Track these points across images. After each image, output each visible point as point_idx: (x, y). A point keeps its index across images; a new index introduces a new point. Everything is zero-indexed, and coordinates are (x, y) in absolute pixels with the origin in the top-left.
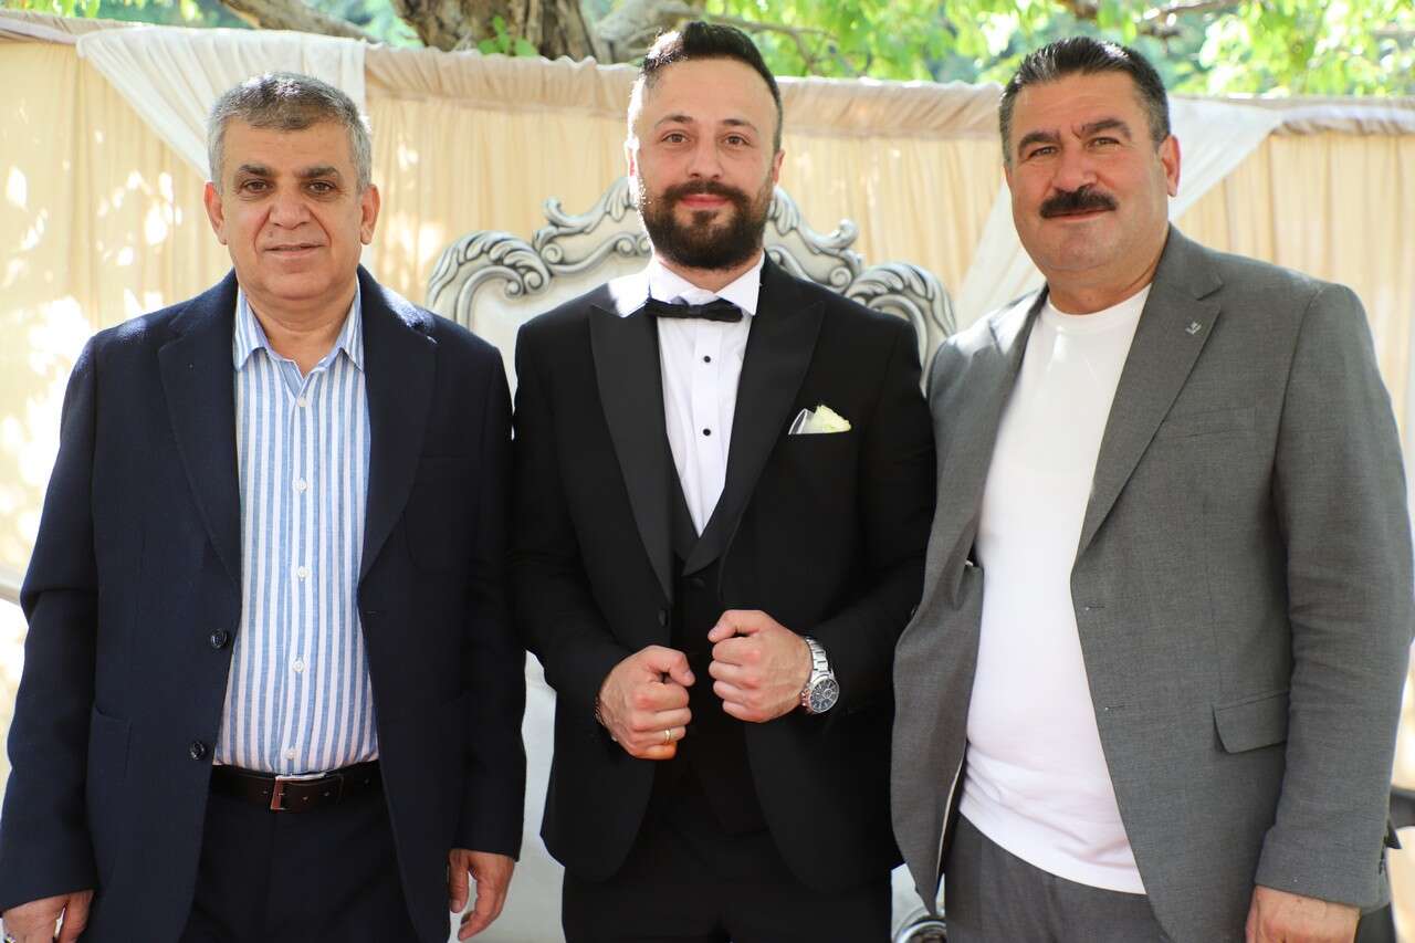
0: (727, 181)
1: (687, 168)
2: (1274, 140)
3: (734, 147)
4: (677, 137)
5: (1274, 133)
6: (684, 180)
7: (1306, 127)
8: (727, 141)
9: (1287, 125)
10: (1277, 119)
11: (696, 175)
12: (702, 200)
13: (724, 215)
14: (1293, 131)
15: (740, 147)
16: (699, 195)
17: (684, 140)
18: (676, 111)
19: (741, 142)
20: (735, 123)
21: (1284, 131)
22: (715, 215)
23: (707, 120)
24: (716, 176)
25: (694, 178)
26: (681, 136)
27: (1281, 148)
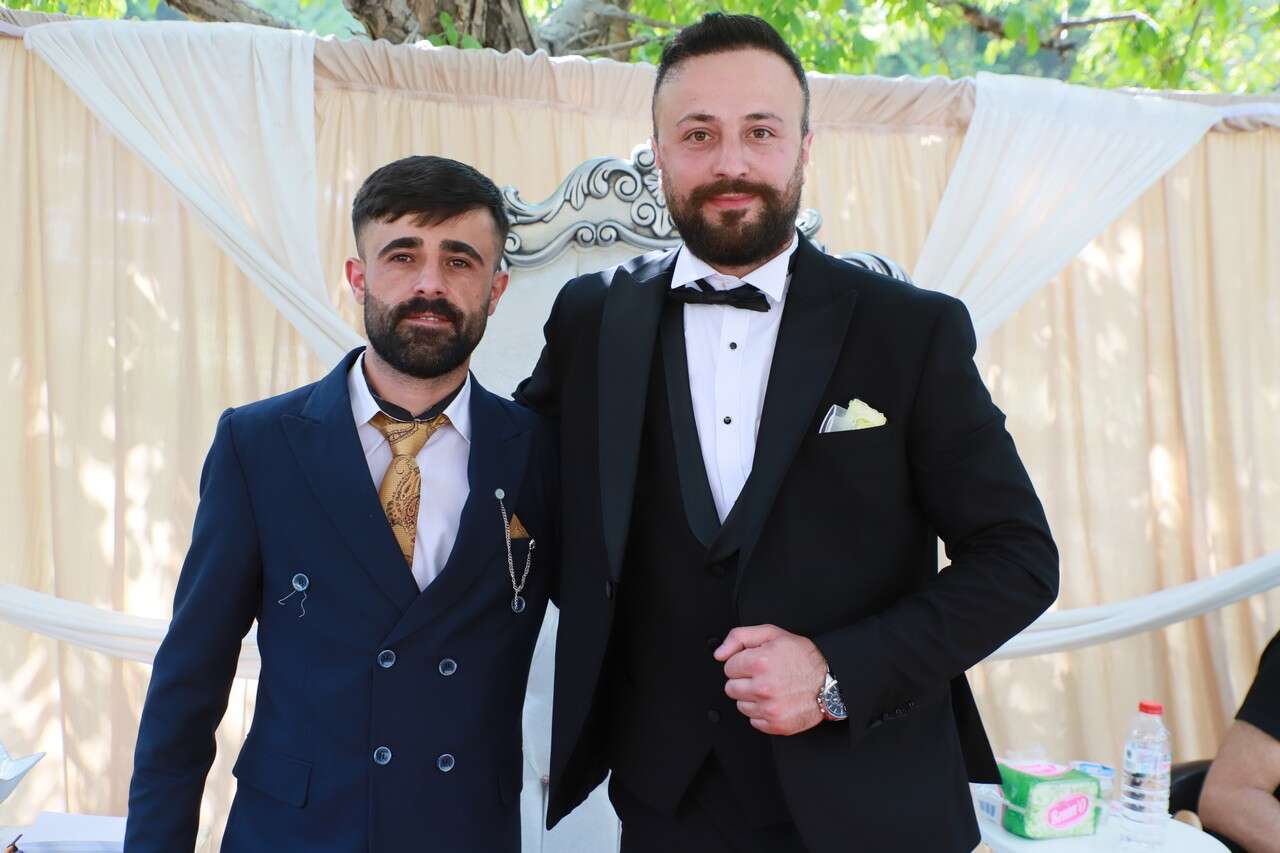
0: (754, 178)
1: (711, 168)
2: (1213, 137)
3: (760, 141)
4: (699, 135)
5: (1213, 129)
6: (710, 180)
7: (1245, 124)
8: (752, 135)
9: (1226, 121)
10: (1216, 115)
11: (722, 175)
12: (730, 200)
13: (752, 211)
14: (1233, 127)
15: (766, 138)
16: (726, 195)
17: (707, 137)
18: (698, 109)
19: (767, 134)
20: (758, 117)
21: (1223, 127)
22: (744, 213)
23: (730, 117)
24: (743, 175)
25: (721, 178)
26: (704, 134)
27: (1218, 143)
